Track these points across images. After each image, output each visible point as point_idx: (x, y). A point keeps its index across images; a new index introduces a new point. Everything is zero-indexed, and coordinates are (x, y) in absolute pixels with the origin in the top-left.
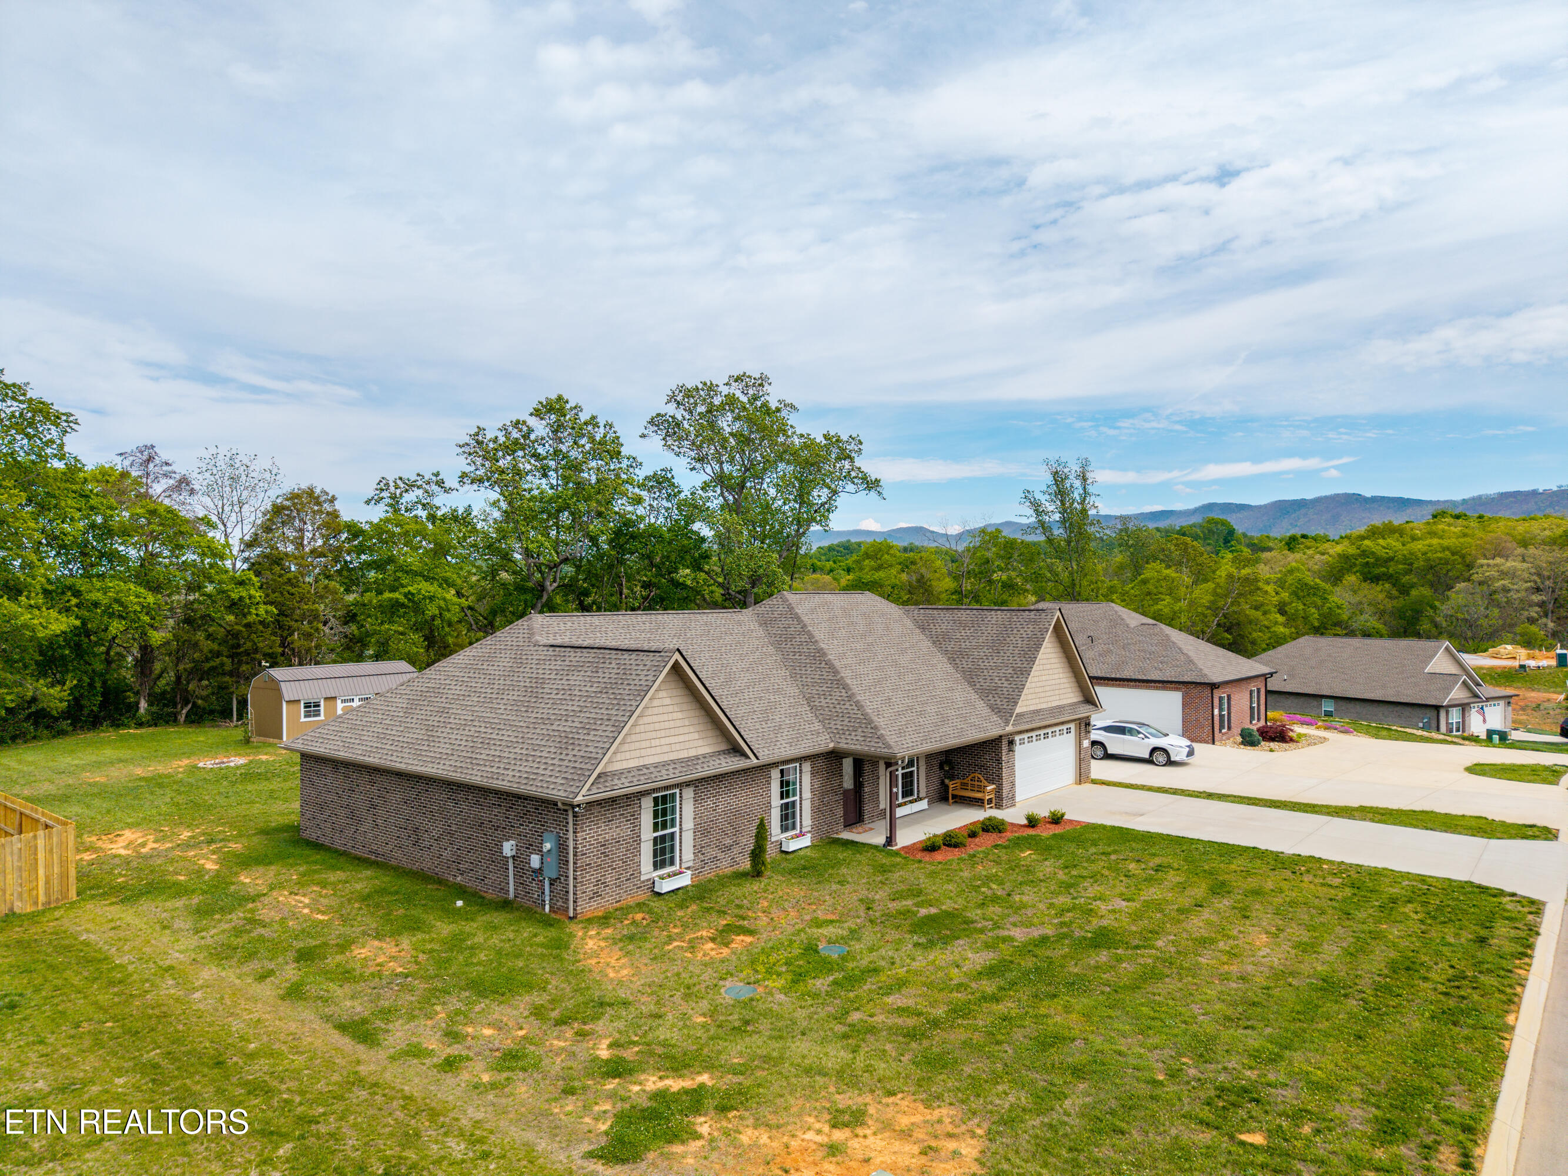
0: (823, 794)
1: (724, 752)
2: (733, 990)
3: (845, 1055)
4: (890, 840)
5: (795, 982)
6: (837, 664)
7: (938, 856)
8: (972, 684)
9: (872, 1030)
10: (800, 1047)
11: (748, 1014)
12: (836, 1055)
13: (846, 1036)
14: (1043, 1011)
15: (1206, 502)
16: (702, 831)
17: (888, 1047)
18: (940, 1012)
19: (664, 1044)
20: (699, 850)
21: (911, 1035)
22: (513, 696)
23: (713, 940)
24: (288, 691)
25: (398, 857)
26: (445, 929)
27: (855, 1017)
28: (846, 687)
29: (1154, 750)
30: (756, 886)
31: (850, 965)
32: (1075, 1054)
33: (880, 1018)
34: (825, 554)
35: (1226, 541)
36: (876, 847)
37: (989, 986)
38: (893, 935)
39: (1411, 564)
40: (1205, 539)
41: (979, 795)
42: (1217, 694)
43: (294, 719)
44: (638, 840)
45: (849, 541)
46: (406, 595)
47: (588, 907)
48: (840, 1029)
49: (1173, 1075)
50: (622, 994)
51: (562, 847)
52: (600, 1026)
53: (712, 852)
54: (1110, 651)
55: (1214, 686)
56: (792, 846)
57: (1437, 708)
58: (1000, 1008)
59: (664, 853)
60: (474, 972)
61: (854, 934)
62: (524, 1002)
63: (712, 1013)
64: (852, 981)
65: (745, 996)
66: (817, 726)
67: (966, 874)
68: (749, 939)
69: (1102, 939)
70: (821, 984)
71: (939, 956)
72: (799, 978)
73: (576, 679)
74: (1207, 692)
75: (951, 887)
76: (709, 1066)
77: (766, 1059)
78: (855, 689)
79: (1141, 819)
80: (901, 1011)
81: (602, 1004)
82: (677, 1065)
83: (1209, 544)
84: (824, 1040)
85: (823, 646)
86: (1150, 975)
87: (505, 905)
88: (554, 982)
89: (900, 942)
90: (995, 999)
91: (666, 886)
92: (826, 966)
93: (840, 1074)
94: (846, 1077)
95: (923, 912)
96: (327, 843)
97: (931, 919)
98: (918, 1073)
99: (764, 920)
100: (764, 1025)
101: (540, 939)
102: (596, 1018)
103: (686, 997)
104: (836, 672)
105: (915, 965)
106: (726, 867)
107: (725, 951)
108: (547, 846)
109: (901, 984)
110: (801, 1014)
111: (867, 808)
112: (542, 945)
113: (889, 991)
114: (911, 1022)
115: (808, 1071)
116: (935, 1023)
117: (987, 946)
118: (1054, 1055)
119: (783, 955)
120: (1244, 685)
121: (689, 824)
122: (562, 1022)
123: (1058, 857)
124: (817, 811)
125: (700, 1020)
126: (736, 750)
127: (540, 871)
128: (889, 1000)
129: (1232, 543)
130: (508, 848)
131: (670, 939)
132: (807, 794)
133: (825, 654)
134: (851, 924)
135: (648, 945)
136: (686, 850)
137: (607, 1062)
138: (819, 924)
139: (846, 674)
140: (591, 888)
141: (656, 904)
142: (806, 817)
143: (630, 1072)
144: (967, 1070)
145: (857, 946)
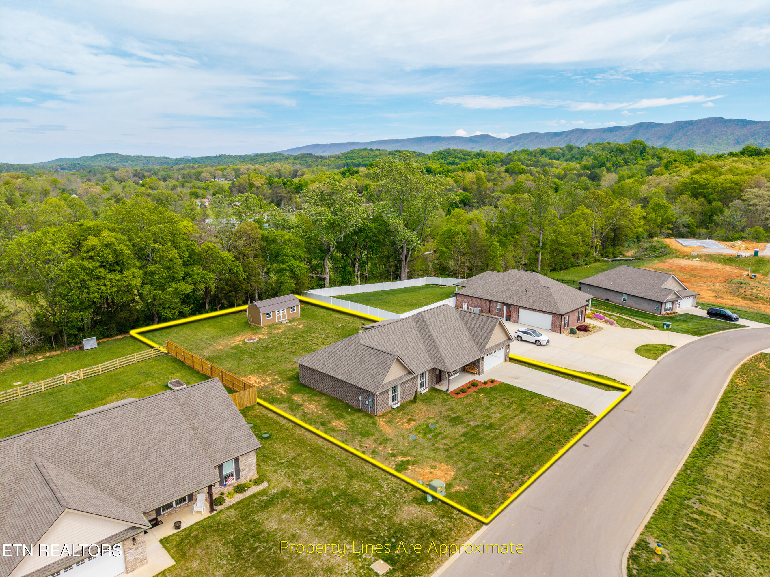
0: (431, 377)
1: (407, 374)
2: (412, 437)
3: (434, 454)
4: (448, 390)
5: (424, 435)
6: (436, 340)
7: (459, 396)
8: (474, 340)
9: (439, 449)
10: (426, 452)
11: (416, 444)
12: (432, 455)
13: (434, 450)
14: (472, 446)
15: (639, 122)
16: (402, 392)
17: (442, 453)
18: (452, 445)
19: (401, 450)
20: (402, 397)
21: (446, 450)
22: (357, 359)
23: (407, 423)
24: (262, 310)
25: (329, 393)
26: (349, 418)
27: (436, 445)
28: (438, 348)
29: (536, 341)
30: (415, 405)
31: (436, 431)
32: (474, 456)
33: (441, 446)
34: (437, 156)
35: (641, 153)
36: (444, 392)
37: (463, 439)
38: (446, 423)
39: (715, 189)
40: (631, 152)
41: (473, 372)
42: (563, 318)
43: (264, 319)
44: (389, 397)
45: (449, 149)
46: (288, 266)
47: (379, 413)
48: (433, 448)
49: (490, 461)
50: (390, 437)
51: (373, 401)
52: (387, 445)
53: (404, 397)
54: (531, 297)
55: (562, 316)
56: (423, 392)
57: (662, 303)
58: (463, 445)
59: (394, 398)
60: (360, 430)
61: (437, 422)
62: (372, 438)
63: (409, 443)
64: (435, 436)
65: (415, 439)
66: (430, 360)
67: (465, 403)
68: (414, 423)
69: (491, 426)
70: (429, 436)
71: (455, 430)
72: (425, 434)
73: (373, 358)
74: (560, 317)
75: (460, 407)
76: (410, 456)
77: (420, 454)
78: (440, 349)
79: (516, 380)
80: (445, 444)
81: (387, 440)
82: (404, 455)
83: (632, 155)
84: (430, 451)
85: (432, 333)
86: (496, 437)
87: (360, 411)
88: (377, 434)
89: (446, 425)
90: (463, 442)
91: (395, 407)
92: (431, 431)
93: (433, 459)
94: (434, 459)
95: (453, 416)
96: (308, 385)
97: (454, 418)
98: (446, 459)
99: (417, 418)
100: (419, 446)
101: (370, 422)
102: (387, 443)
103: (403, 438)
104: (435, 343)
105: (449, 432)
106: (408, 399)
107: (410, 426)
108: (370, 400)
109: (445, 438)
110: (426, 444)
111: (442, 378)
112: (371, 423)
113: (444, 438)
114: (447, 447)
115: (427, 458)
116: (451, 448)
117: (465, 427)
118: (471, 457)
119: (422, 427)
120: (575, 311)
121: (399, 392)
122: (380, 444)
123: (489, 397)
124: (429, 381)
125: (406, 444)
126: (410, 373)
127: (368, 404)
128: (443, 441)
129: (644, 154)
130: (360, 398)
131: (398, 422)
132: (427, 379)
133: (432, 337)
134: (436, 419)
135: (393, 424)
136: (399, 398)
137: (391, 454)
138: (429, 418)
139: (438, 344)
140: (379, 409)
141: (393, 411)
142: (427, 384)
143: (396, 456)
144: (455, 459)
145: (438, 426)
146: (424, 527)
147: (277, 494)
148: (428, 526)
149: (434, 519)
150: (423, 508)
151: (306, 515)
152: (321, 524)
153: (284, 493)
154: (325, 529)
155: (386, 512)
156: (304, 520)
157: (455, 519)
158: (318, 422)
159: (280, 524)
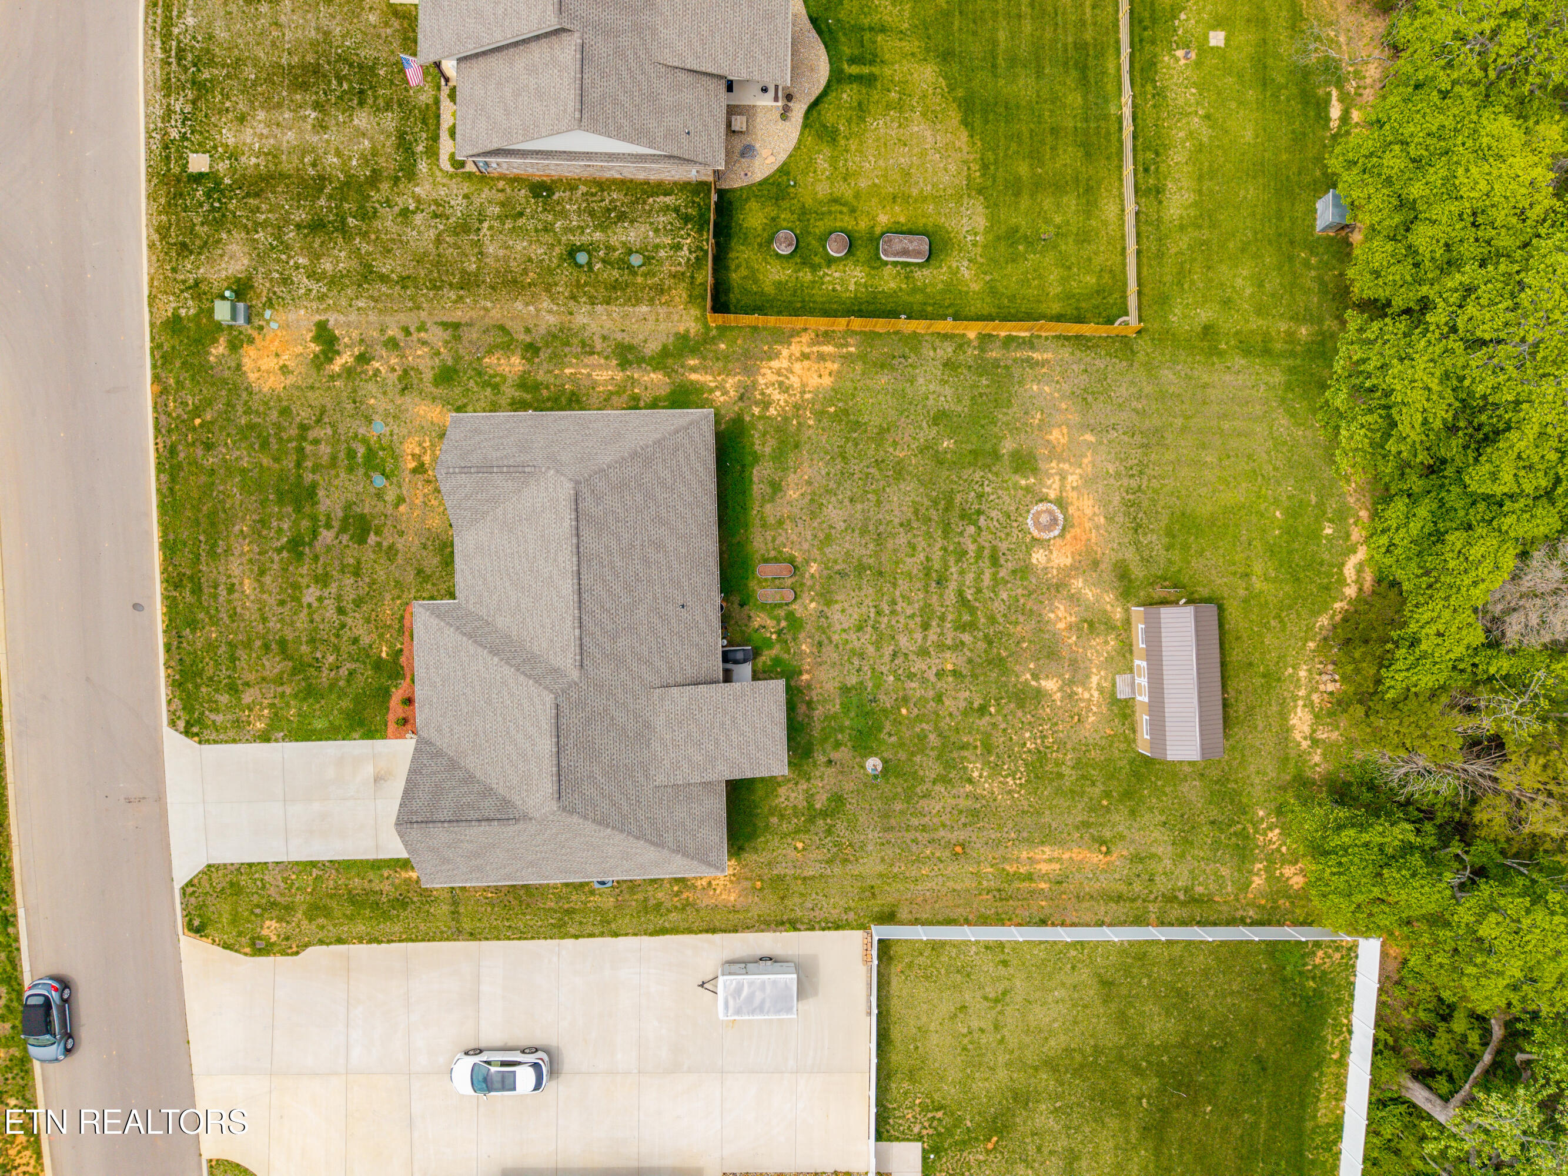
49: (227, 446)
50: (407, 397)
62: (429, 375)
63: (373, 408)
81: (406, 388)
98: (281, 401)
102: (399, 380)
117: (328, 516)
122: (406, 372)
125: (372, 401)
138: (400, 499)
146: (201, 248)
147: (415, 166)
148: (200, 253)
149: (202, 271)
150: (227, 278)
151: (344, 164)
152: (314, 165)
153: (410, 173)
154: (302, 162)
155: (260, 236)
156: (338, 153)
157: (182, 291)
158: (547, 345)
159: (357, 129)
